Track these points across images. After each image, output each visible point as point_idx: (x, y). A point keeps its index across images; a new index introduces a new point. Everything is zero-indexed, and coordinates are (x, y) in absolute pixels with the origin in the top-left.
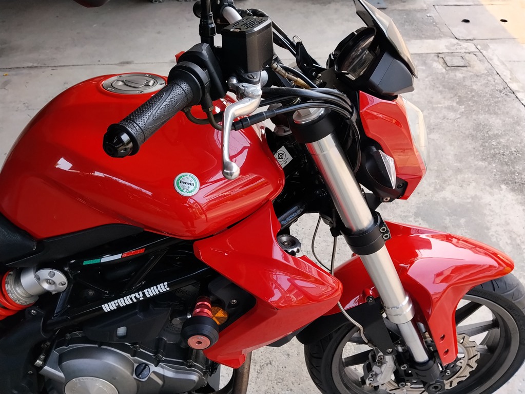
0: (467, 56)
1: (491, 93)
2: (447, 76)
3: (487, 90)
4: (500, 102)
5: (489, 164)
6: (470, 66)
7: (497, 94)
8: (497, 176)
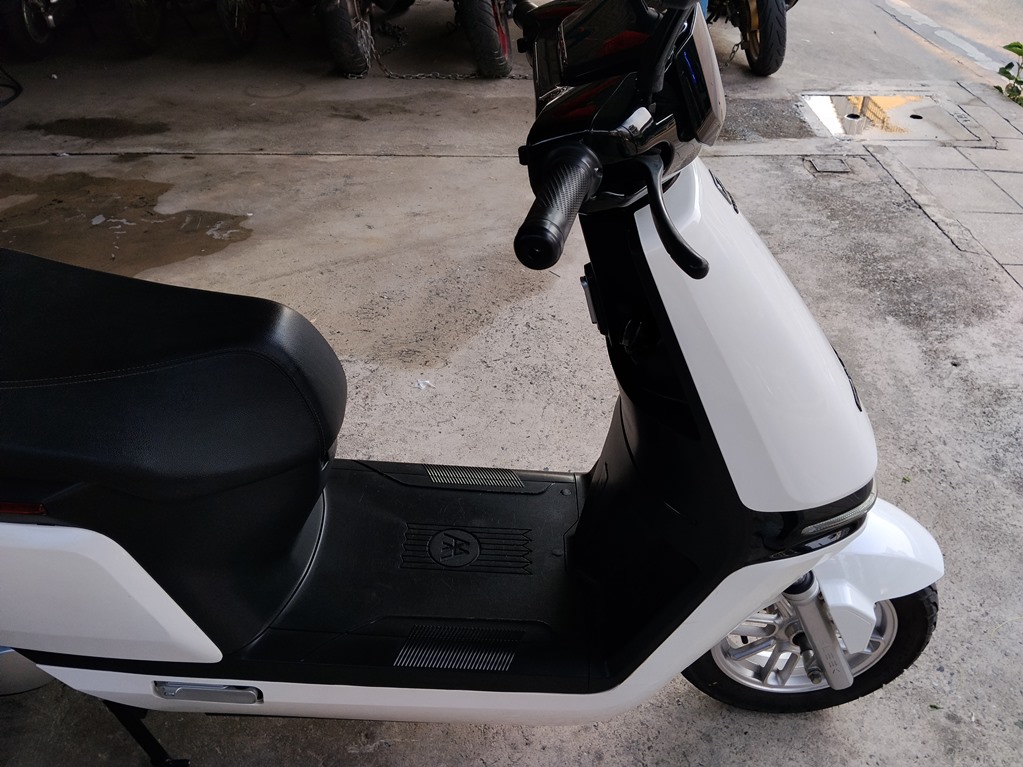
0: (850, 161)
1: (883, 206)
2: (814, 184)
3: (877, 202)
4: (896, 217)
5: (870, 291)
6: (853, 172)
7: (894, 208)
8: (882, 307)
